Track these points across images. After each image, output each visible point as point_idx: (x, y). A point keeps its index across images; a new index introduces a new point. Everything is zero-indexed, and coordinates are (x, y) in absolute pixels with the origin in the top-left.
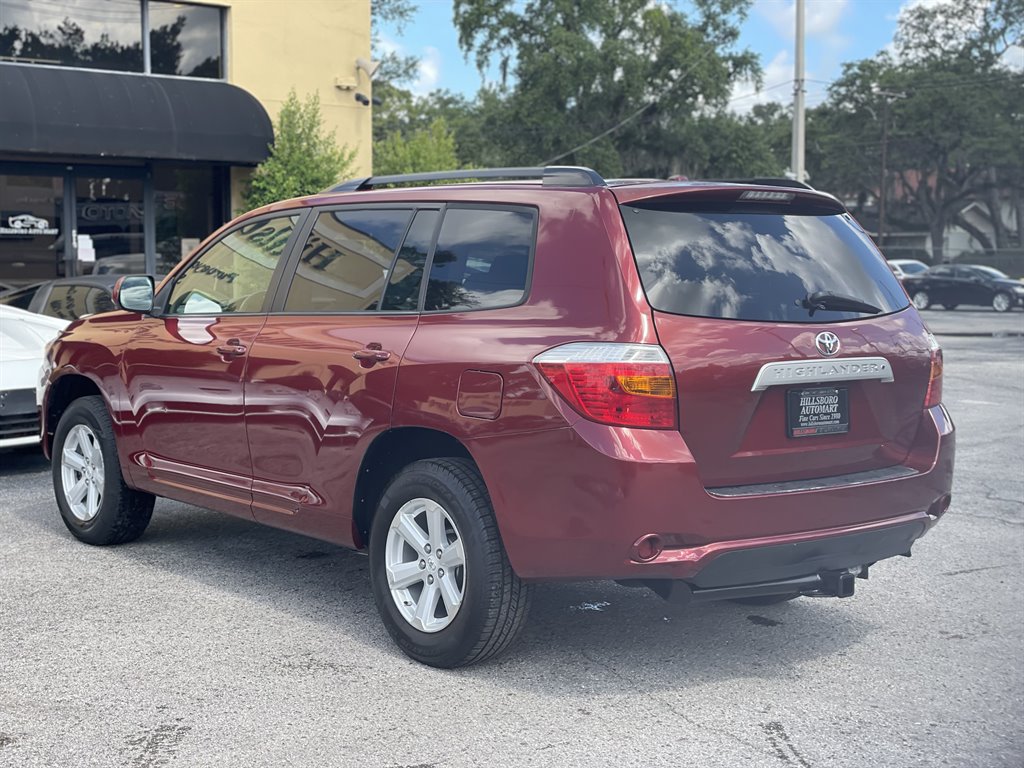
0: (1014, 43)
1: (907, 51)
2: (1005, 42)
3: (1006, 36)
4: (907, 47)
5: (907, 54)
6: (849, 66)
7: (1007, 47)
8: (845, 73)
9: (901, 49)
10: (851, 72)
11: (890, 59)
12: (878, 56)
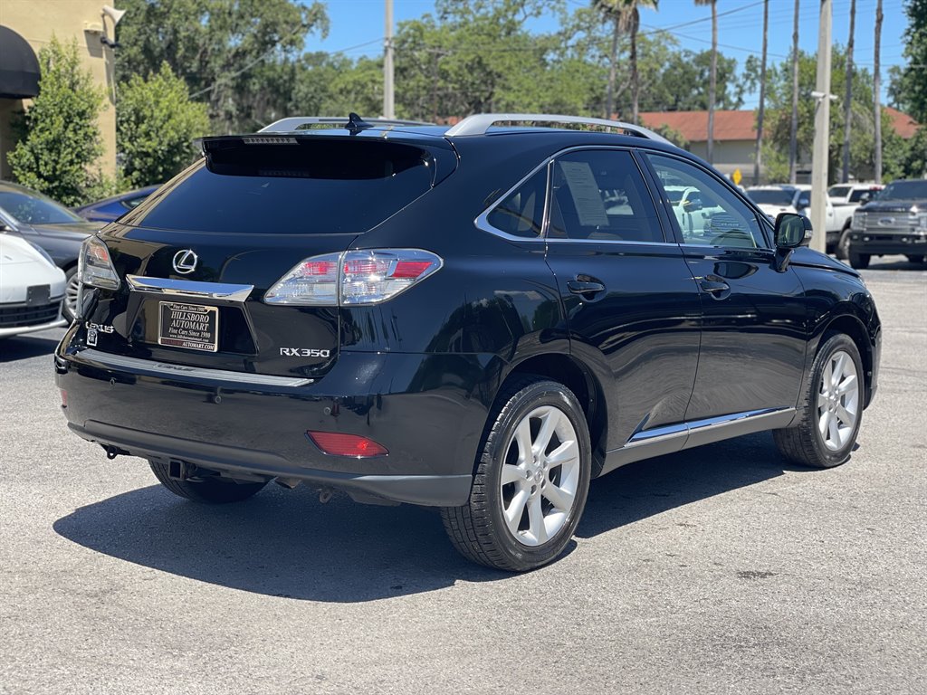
0: (531, 14)
1: (446, 16)
2: (525, 13)
3: (525, 7)
4: (446, 12)
5: (446, 18)
6: (402, 26)
7: (526, 17)
8: (399, 32)
9: (441, 14)
10: (405, 30)
11: (433, 21)
12: (423, 18)
